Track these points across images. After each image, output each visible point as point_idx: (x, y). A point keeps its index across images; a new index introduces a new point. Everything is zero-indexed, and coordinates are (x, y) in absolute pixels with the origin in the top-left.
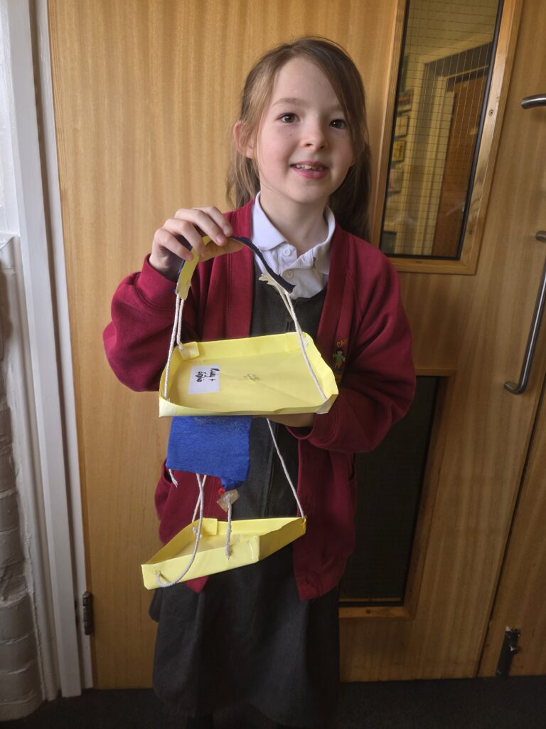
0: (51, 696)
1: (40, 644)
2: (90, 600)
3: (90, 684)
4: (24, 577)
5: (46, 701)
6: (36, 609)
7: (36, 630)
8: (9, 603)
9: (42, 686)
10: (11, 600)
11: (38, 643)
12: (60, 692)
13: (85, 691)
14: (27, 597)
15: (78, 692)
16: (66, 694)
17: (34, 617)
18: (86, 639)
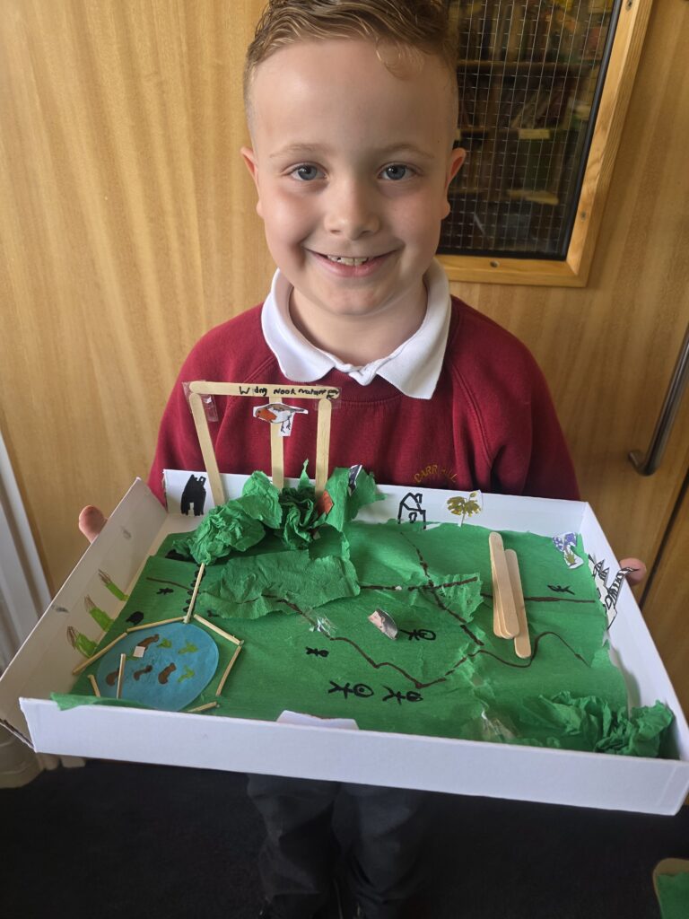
5: (45, 770)
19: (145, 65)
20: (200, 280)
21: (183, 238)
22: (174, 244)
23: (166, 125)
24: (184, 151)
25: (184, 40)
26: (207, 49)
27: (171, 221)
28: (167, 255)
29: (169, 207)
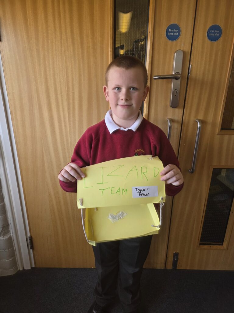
0: (21, 269)
1: (16, 252)
2: (31, 238)
3: (34, 266)
4: (9, 230)
5: (19, 270)
6: (14, 240)
7: (14, 247)
8: (4, 238)
9: (18, 265)
10: (5, 237)
11: (15, 251)
12: (24, 268)
13: (32, 268)
14: (10, 237)
15: (30, 268)
16: (26, 268)
17: (13, 243)
18: (31, 251)
19: (59, 92)
20: (69, 135)
21: (65, 126)
22: (63, 127)
23: (62, 104)
24: (66, 109)
25: (66, 88)
26: (71, 89)
27: (63, 123)
28: (62, 129)
29: (62, 120)
